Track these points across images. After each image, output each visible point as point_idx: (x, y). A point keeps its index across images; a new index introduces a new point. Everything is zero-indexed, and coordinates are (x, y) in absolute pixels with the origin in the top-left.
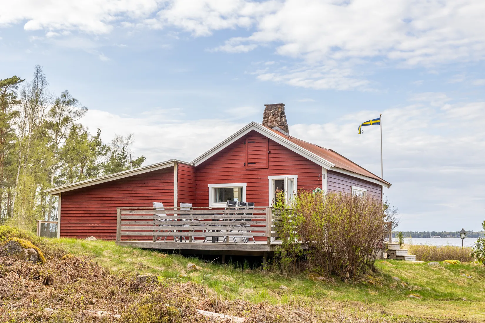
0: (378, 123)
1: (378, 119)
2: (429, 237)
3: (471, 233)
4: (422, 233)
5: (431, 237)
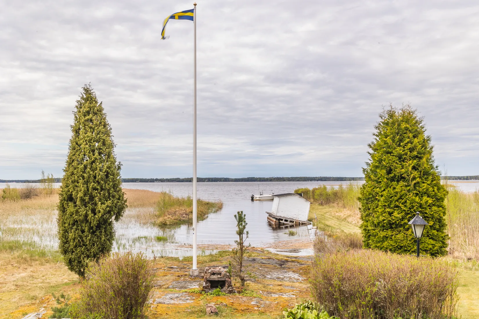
0: (191, 18)
1: (192, 11)
2: (154, 182)
3: (179, 179)
4: (150, 179)
5: (155, 182)
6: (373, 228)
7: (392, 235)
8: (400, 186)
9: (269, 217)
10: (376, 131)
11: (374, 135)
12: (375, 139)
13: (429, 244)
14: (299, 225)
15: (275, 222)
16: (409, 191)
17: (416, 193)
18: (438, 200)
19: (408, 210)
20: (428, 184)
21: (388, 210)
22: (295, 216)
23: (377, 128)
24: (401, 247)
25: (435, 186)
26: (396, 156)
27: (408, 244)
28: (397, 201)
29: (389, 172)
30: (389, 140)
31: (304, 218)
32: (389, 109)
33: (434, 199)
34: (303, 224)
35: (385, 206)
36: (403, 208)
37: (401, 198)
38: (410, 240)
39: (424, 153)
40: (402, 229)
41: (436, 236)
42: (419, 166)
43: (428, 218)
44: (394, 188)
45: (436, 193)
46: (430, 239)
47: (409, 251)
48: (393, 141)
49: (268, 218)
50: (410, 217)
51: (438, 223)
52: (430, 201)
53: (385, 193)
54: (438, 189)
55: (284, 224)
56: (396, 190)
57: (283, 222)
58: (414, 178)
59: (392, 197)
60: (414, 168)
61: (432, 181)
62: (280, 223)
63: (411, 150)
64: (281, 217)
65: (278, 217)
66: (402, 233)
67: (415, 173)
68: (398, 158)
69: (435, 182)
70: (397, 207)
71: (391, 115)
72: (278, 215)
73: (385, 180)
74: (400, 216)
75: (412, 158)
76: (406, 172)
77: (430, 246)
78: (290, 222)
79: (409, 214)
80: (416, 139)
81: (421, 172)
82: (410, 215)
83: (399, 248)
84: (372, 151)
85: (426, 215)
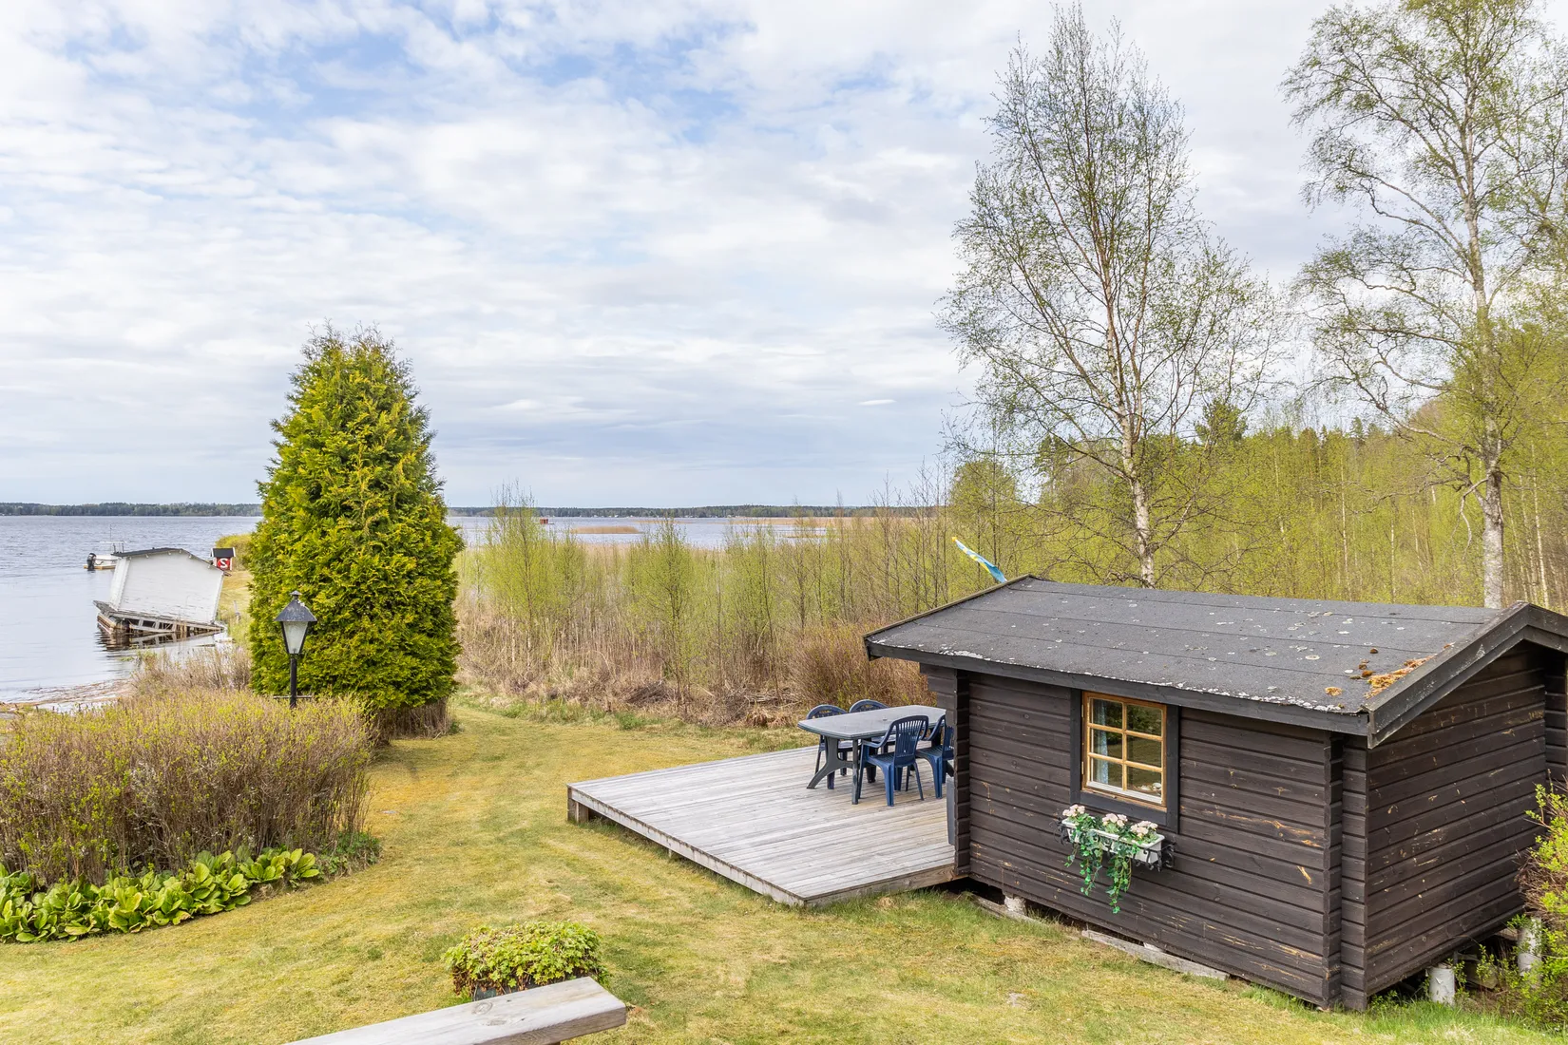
6: (269, 634)
7: (313, 651)
8: (338, 530)
9: (102, 616)
10: (293, 389)
11: (291, 398)
12: (291, 408)
13: (402, 668)
14: (188, 635)
15: (115, 628)
16: (360, 540)
17: (374, 547)
18: (434, 562)
19: (353, 588)
20: (409, 525)
21: (305, 587)
22: (177, 611)
23: (297, 380)
24: (335, 678)
25: (428, 529)
26: (333, 455)
27: (351, 669)
28: (328, 565)
29: (315, 494)
30: (316, 412)
31: (204, 616)
32: (325, 334)
33: (425, 560)
34: (200, 631)
35: (297, 577)
36: (339, 581)
37: (338, 557)
38: (355, 661)
39: (404, 451)
40: (337, 633)
41: (425, 649)
42: (391, 481)
43: (403, 604)
44: (324, 533)
45: (426, 547)
46: (406, 654)
47: (353, 687)
48: (329, 417)
49: (99, 619)
50: (357, 604)
51: (431, 617)
52: (411, 566)
53: (298, 546)
54: (435, 536)
55: (142, 634)
56: (327, 538)
57: (140, 627)
58: (373, 510)
59: (316, 555)
60: (376, 485)
61: (421, 517)
62: (128, 630)
63: (369, 440)
64: (133, 613)
65: (124, 613)
66: (339, 645)
67: (379, 498)
68: (338, 459)
69: (427, 520)
70: (326, 579)
71: (331, 349)
72: (123, 609)
73: (302, 513)
74: (331, 603)
75: (375, 460)
76: (355, 495)
77: (407, 673)
78: (160, 627)
79: (355, 596)
80: (383, 415)
81: (392, 494)
82: (357, 600)
83: (328, 682)
84: (282, 439)
85: (398, 599)
